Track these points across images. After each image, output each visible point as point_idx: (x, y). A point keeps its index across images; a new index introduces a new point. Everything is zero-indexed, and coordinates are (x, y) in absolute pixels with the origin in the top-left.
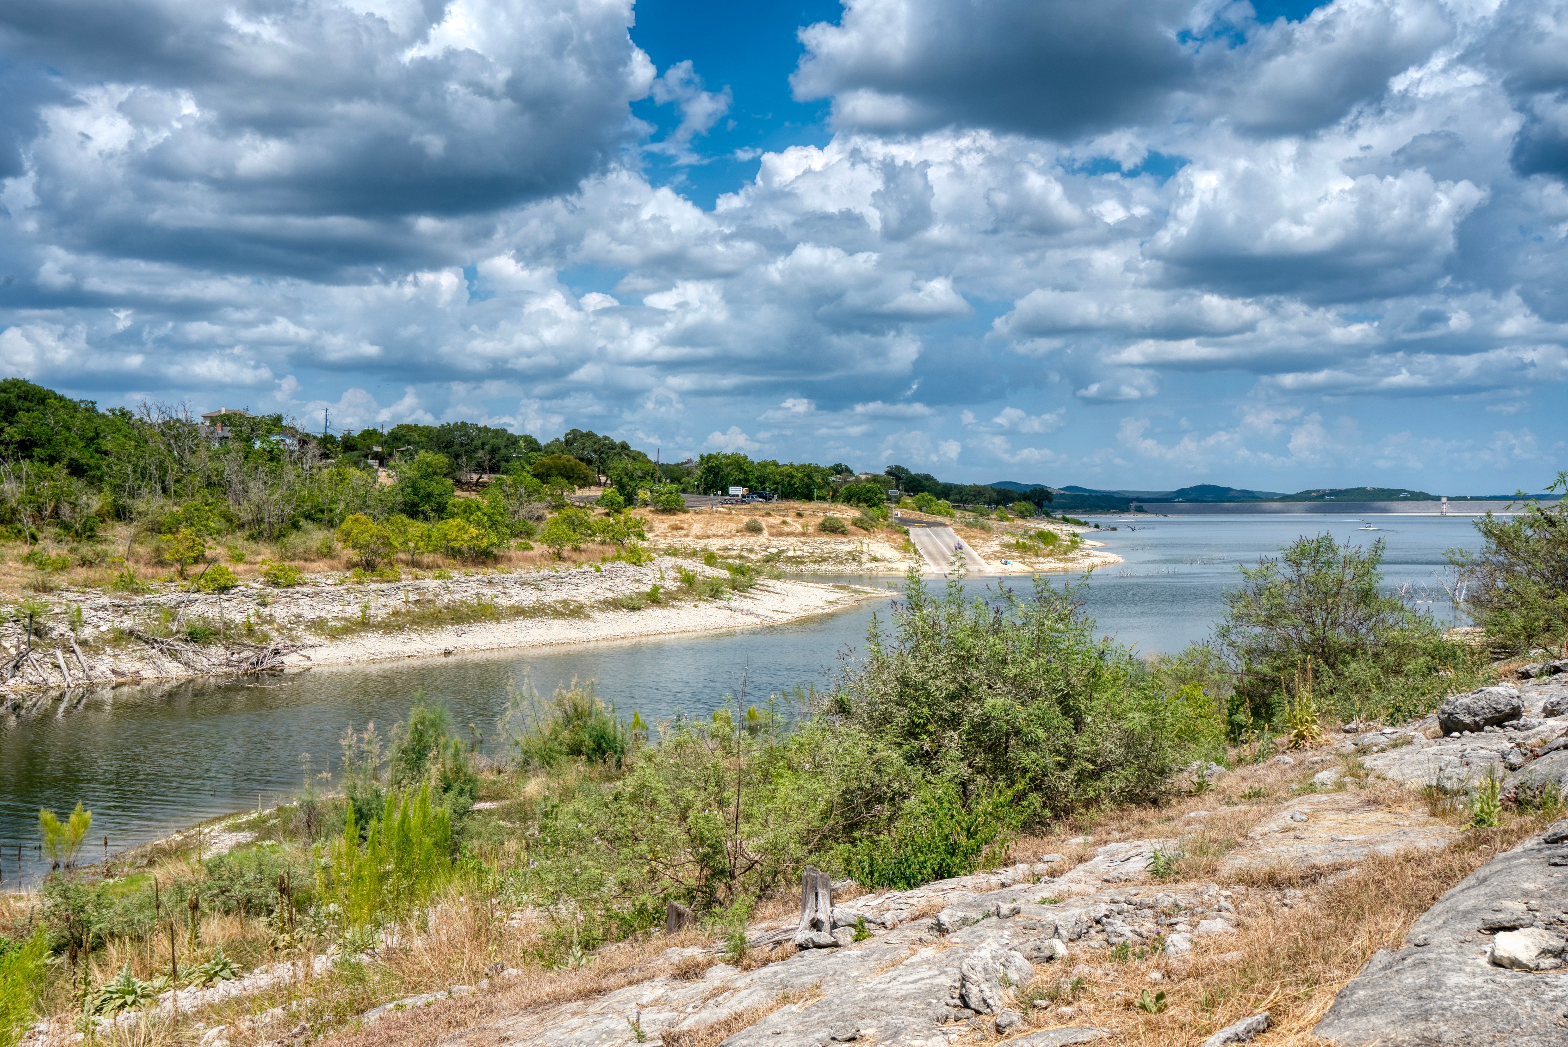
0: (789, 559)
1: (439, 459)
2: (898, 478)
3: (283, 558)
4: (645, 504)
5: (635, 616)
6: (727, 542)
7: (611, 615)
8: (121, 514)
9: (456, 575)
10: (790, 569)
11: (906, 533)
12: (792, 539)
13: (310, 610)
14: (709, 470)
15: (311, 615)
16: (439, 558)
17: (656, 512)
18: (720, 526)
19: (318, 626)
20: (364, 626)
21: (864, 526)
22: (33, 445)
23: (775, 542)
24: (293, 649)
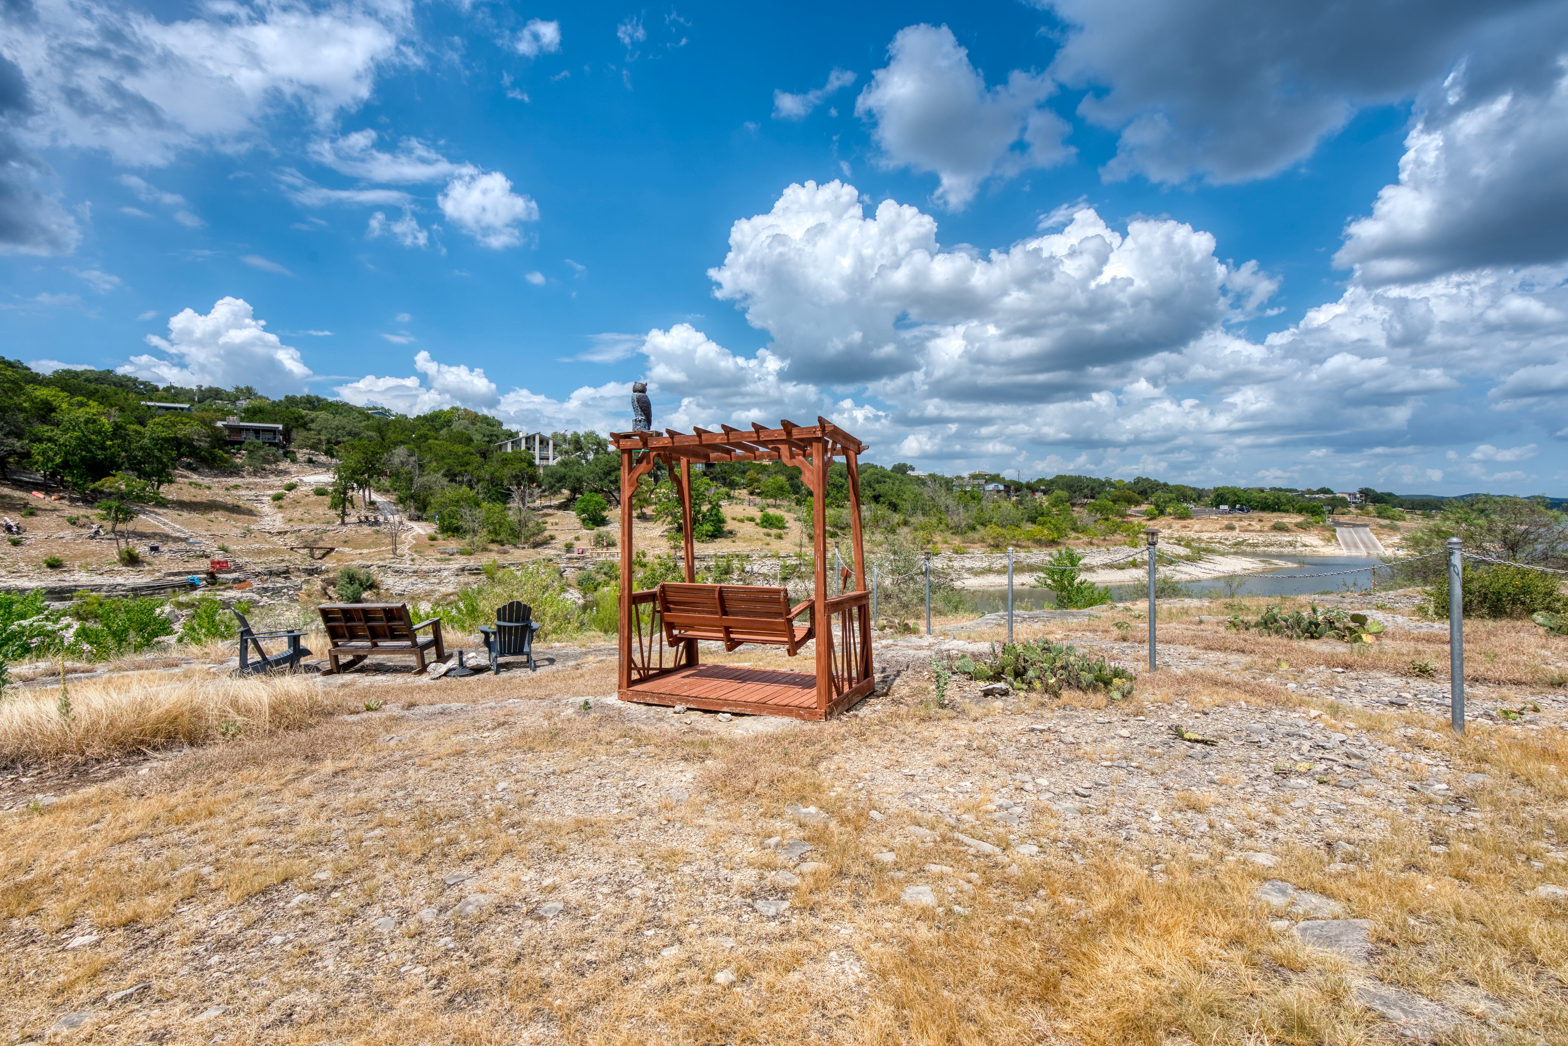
0: (1249, 544)
1: (1064, 494)
2: (1367, 495)
3: (964, 542)
4: (1170, 514)
5: (1120, 572)
6: (1213, 535)
7: (1107, 571)
8: (906, 523)
9: (1035, 551)
10: (1248, 549)
11: (1334, 531)
12: (1254, 534)
13: (968, 564)
14: (1218, 495)
15: (968, 566)
16: (1029, 543)
17: (1176, 518)
18: (1210, 526)
19: (970, 570)
20: (989, 571)
21: (1303, 527)
22: (880, 496)
23: (1242, 535)
24: (958, 579)
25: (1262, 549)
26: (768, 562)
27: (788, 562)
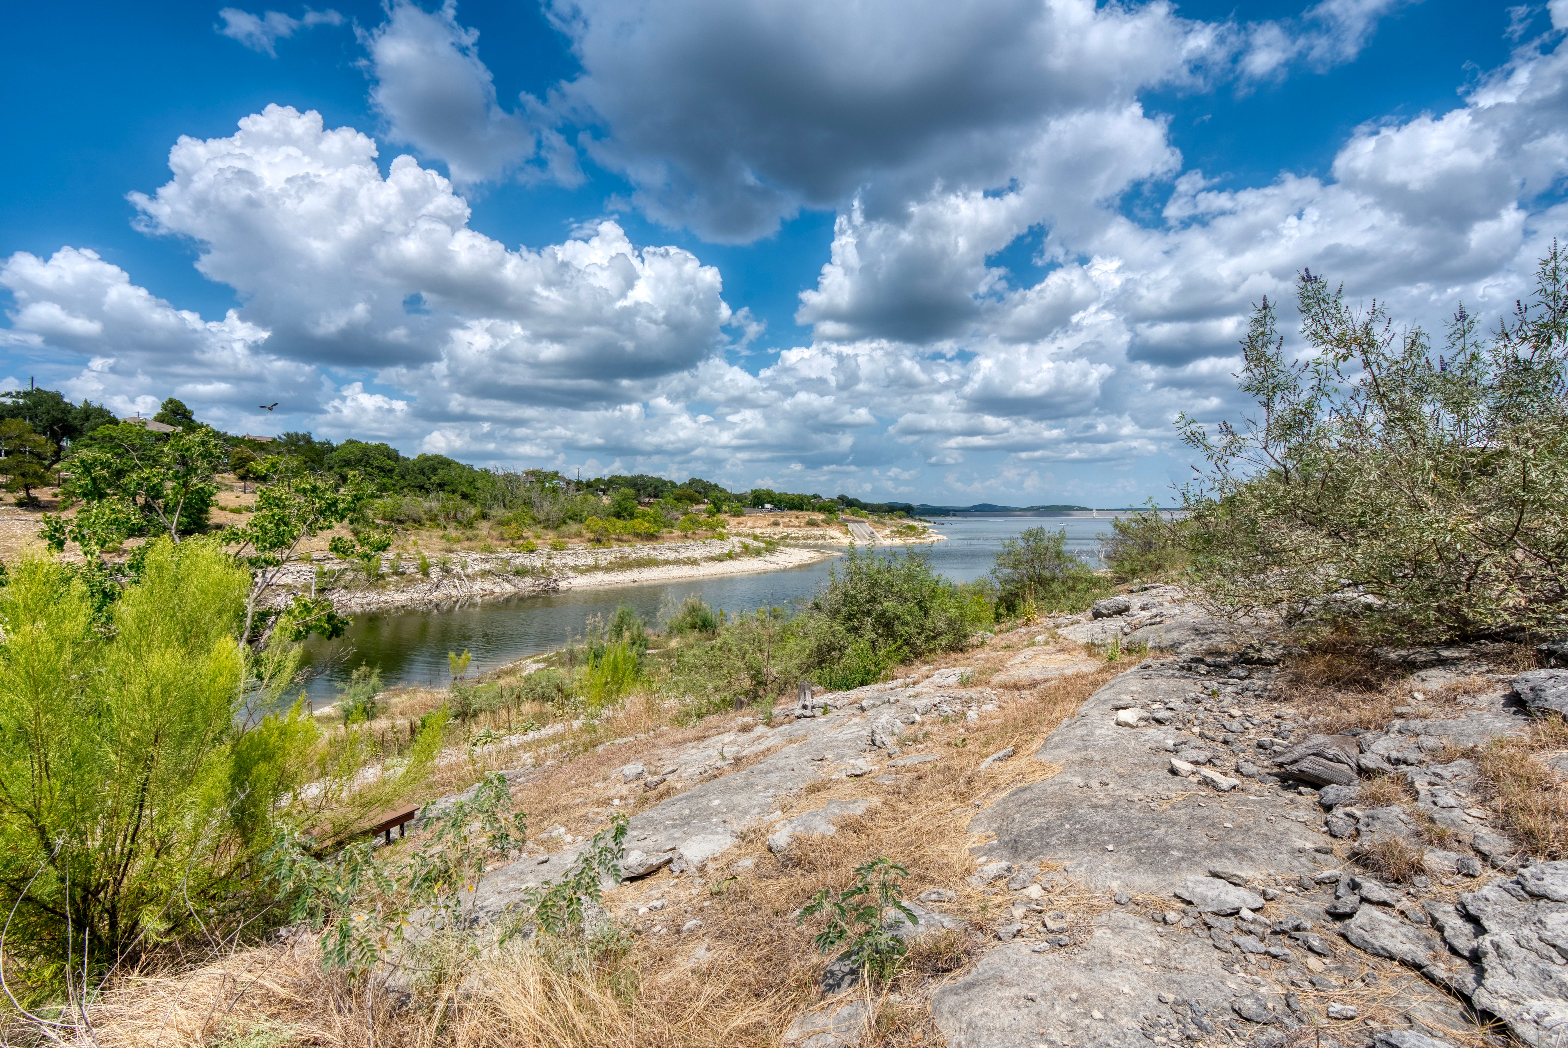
0: (792, 538)
1: (630, 492)
2: (843, 500)
3: (559, 537)
4: (726, 512)
5: (721, 564)
6: (764, 530)
7: (710, 564)
8: (484, 516)
9: (638, 545)
10: (792, 542)
11: (847, 525)
12: (794, 528)
13: (571, 561)
14: (756, 497)
15: (571, 564)
16: (630, 537)
17: (731, 515)
18: (760, 523)
19: (575, 568)
20: (596, 568)
21: (827, 522)
22: (445, 484)
23: (786, 530)
24: (564, 579)
25: (803, 542)
26: (292, 568)
27: (326, 567)
